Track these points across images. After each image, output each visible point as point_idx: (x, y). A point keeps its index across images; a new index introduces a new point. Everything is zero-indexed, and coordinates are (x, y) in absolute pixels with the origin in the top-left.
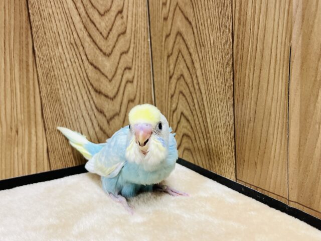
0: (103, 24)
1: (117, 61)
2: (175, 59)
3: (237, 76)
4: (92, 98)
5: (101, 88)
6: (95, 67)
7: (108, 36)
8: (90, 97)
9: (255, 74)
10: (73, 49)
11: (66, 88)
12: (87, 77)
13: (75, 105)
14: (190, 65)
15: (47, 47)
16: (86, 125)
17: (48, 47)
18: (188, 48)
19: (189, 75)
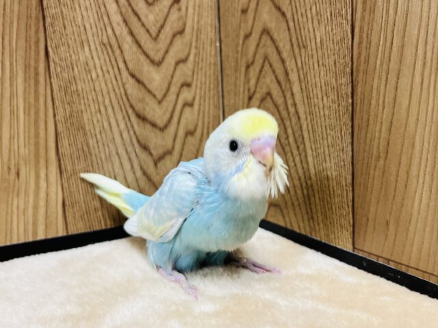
0: (151, 17)
1: (171, 72)
2: (258, 69)
3: (359, 90)
4: (133, 127)
5: (146, 113)
6: (139, 81)
7: (158, 35)
8: (129, 124)
9: (388, 86)
10: (105, 52)
11: (93, 110)
12: (126, 94)
13: (106, 136)
14: (281, 77)
15: (67, 47)
16: (122, 168)
17: (69, 47)
18: (279, 53)
19: (281, 92)
